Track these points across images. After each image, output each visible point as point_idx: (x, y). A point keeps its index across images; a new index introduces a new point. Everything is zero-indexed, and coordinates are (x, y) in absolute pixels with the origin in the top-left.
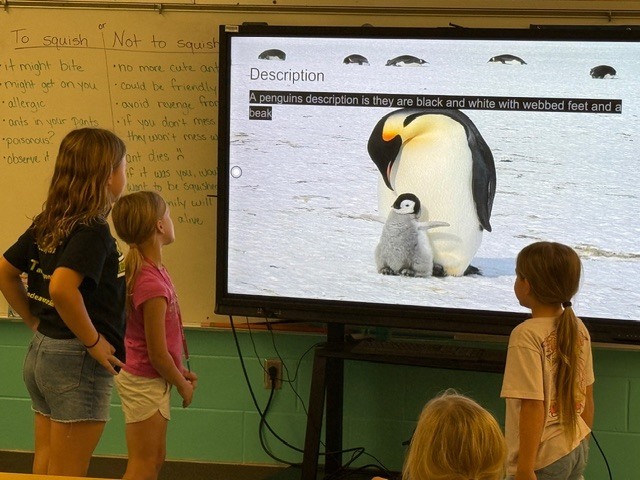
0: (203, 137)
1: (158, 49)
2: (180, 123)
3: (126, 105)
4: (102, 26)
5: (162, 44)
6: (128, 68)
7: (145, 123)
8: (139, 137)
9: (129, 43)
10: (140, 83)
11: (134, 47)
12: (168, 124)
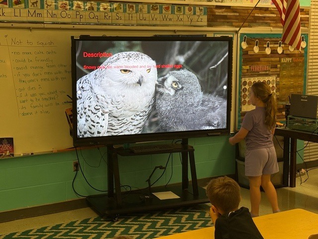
0: (48, 80)
1: (29, 45)
2: (39, 74)
3: (18, 68)
4: (6, 36)
5: (31, 43)
6: (18, 53)
7: (25, 75)
8: (23, 81)
9: (18, 43)
10: (23, 60)
11: (20, 45)
12: (35, 75)
